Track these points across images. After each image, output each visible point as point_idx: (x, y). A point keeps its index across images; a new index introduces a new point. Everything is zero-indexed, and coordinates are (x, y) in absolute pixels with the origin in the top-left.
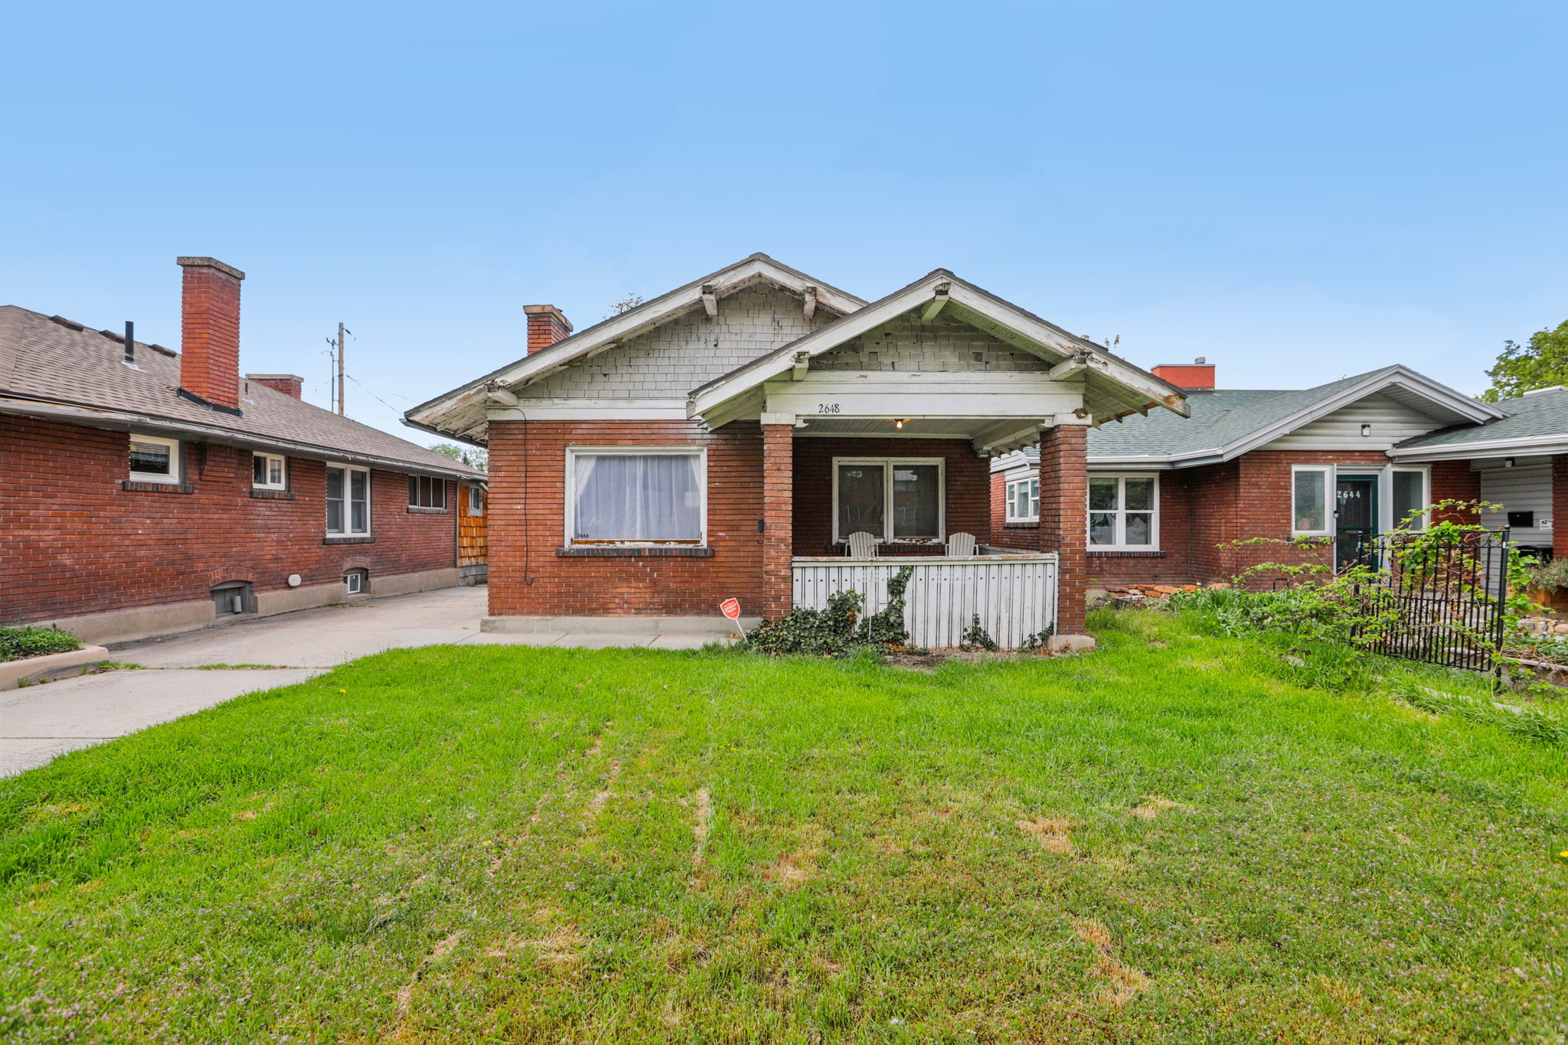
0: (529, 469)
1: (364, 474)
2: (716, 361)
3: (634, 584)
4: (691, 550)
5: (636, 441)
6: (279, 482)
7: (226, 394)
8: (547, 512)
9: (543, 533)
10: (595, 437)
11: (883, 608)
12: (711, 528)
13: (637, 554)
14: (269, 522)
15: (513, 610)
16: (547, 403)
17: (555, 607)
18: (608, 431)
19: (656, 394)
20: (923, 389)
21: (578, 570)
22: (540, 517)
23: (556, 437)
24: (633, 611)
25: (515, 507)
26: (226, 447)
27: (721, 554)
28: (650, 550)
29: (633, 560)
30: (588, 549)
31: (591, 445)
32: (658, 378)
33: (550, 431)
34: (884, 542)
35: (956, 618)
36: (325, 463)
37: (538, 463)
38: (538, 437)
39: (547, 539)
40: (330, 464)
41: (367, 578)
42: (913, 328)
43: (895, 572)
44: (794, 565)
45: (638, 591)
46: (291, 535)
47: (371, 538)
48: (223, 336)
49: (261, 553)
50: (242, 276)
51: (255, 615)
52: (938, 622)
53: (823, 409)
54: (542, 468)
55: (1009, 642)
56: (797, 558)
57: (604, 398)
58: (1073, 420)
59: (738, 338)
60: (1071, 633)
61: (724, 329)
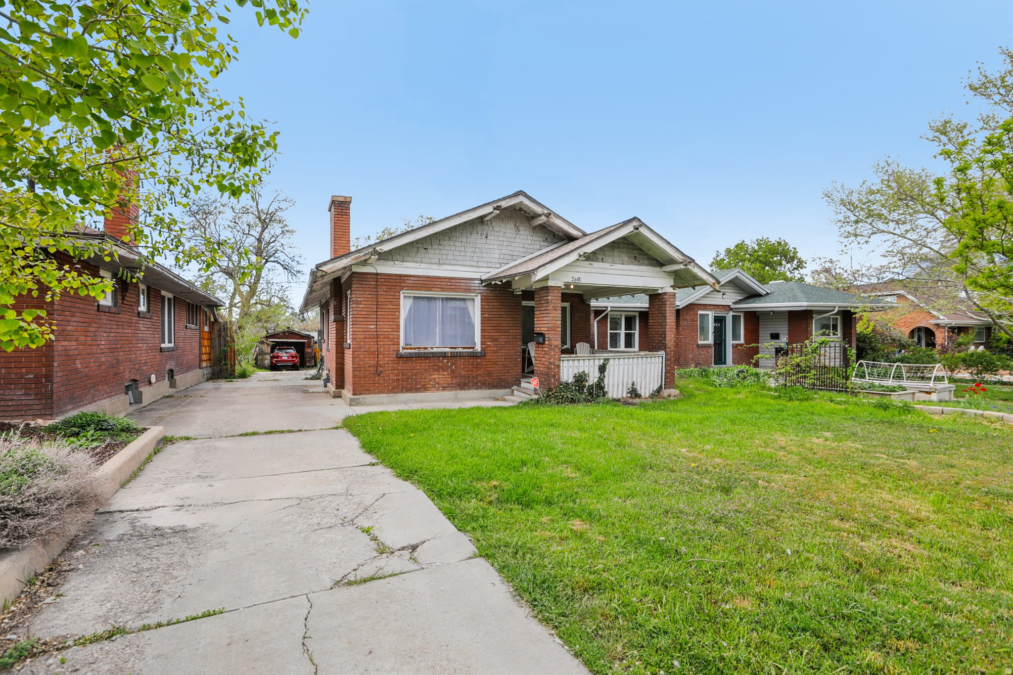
0: (379, 303)
1: (171, 300)
2: (487, 246)
3: (441, 373)
4: (470, 352)
5: (443, 289)
6: (144, 306)
8: (390, 330)
9: (388, 343)
10: (418, 285)
11: (596, 380)
12: (483, 340)
14: (143, 335)
15: (369, 391)
16: (390, 263)
17: (395, 388)
18: (427, 283)
19: (454, 262)
21: (408, 365)
22: (386, 333)
23: (396, 284)
24: (441, 389)
27: (489, 354)
28: (451, 353)
29: (441, 358)
30: (413, 353)
31: (417, 290)
32: (456, 253)
33: (391, 280)
35: (625, 383)
36: (160, 291)
37: (384, 300)
38: (385, 284)
39: (390, 346)
41: (172, 377)
43: (602, 362)
44: (561, 359)
45: (444, 376)
46: (150, 345)
47: (173, 348)
49: (140, 359)
51: (141, 405)
52: (618, 386)
53: (575, 280)
55: (645, 393)
56: (562, 356)
57: (425, 263)
58: (671, 290)
59: (498, 234)
60: (670, 388)
61: (491, 228)
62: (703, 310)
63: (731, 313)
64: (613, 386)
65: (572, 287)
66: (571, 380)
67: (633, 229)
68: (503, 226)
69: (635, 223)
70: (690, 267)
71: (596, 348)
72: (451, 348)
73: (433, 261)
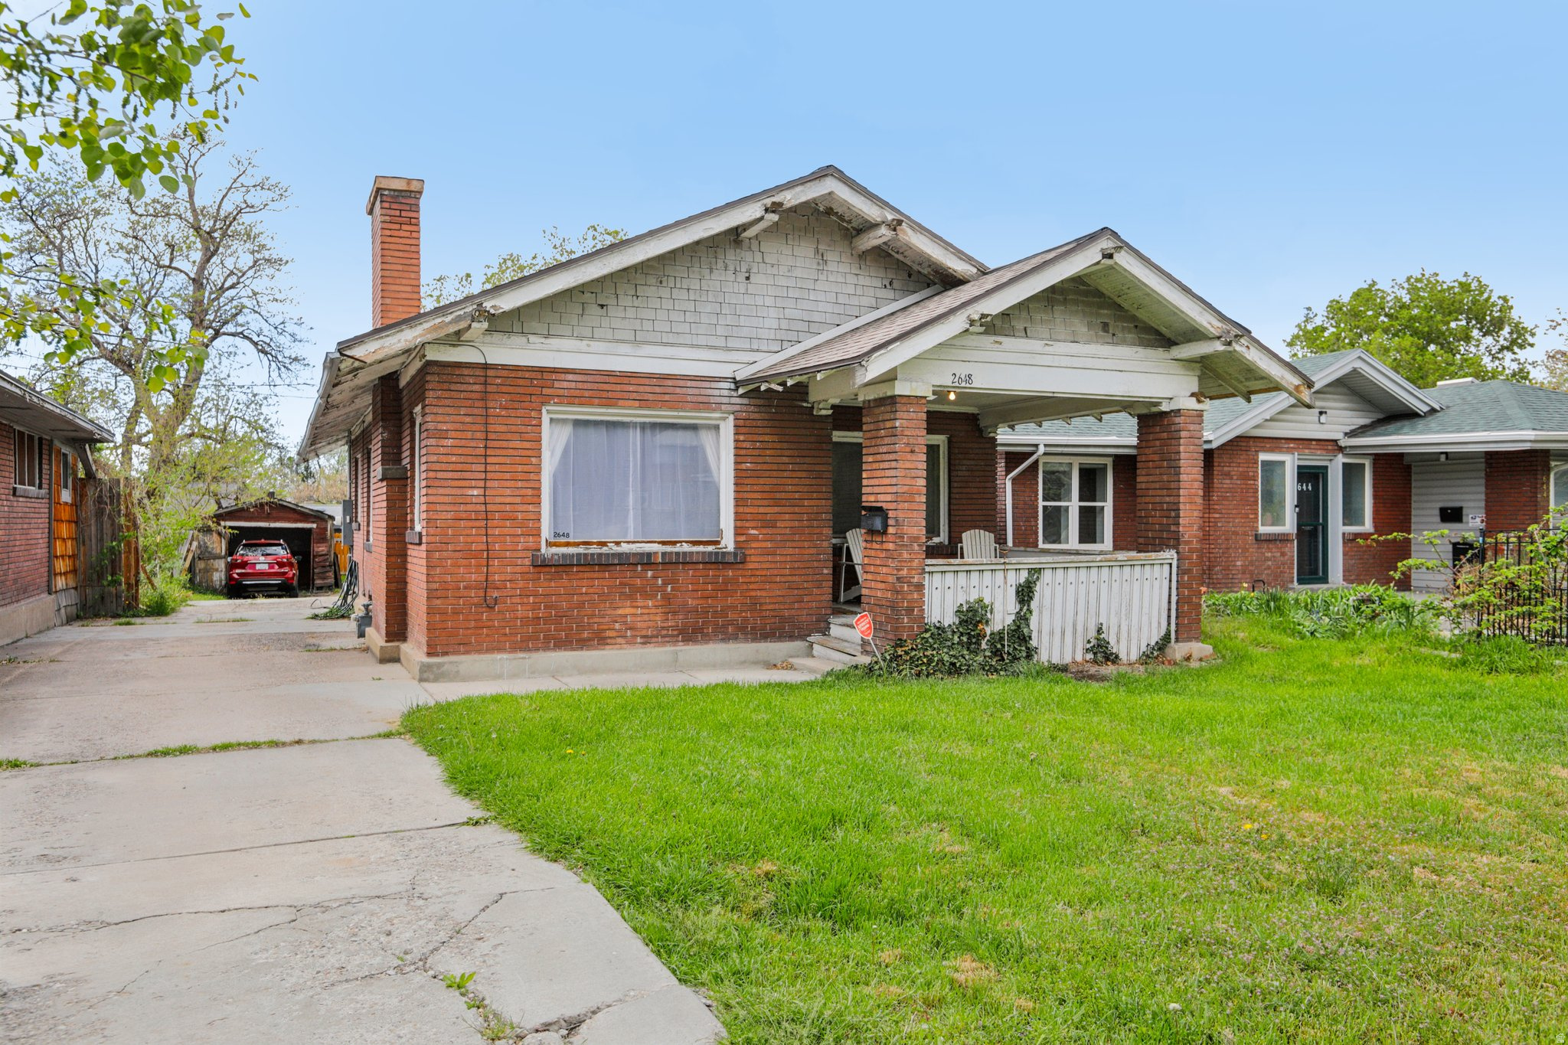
0: (491, 436)
2: (748, 300)
3: (640, 602)
4: (710, 553)
5: (644, 403)
8: (518, 500)
9: (512, 531)
10: (587, 394)
11: (1010, 620)
12: (739, 524)
13: (646, 561)
15: (465, 646)
16: (519, 340)
17: (529, 639)
18: (607, 387)
19: (671, 338)
21: (560, 585)
22: (508, 508)
23: (531, 390)
24: (639, 640)
25: (470, 492)
27: (753, 558)
28: (664, 554)
29: (639, 568)
30: (579, 555)
31: (581, 404)
32: (674, 316)
33: (521, 382)
35: (1080, 628)
37: (503, 428)
38: (504, 389)
39: (516, 539)
43: (1023, 576)
44: (925, 569)
45: (646, 611)
52: (1063, 633)
53: (956, 379)
54: (509, 436)
55: (1129, 653)
56: (929, 561)
57: (600, 340)
58: (1192, 404)
59: (774, 271)
60: (1189, 639)
61: (758, 257)
62: (1272, 450)
63: (1341, 459)
64: (1052, 633)
65: (952, 397)
66: (949, 619)
67: (1100, 257)
68: (787, 250)
69: (1106, 244)
70: (1238, 348)
71: (1010, 543)
72: (664, 543)
73: (619, 335)
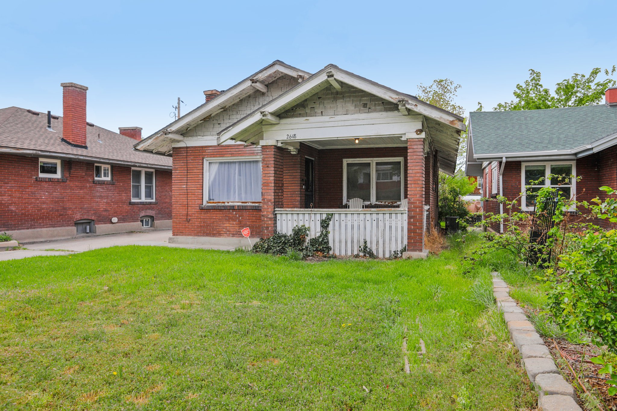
0: (189, 169)
1: (152, 172)
4: (256, 206)
5: (232, 155)
6: (108, 177)
7: (80, 140)
8: (195, 188)
9: (194, 198)
11: (318, 234)
13: (233, 208)
14: (102, 194)
15: (182, 233)
16: (195, 138)
17: (199, 232)
18: (221, 150)
20: (336, 124)
21: (208, 215)
22: (193, 191)
23: (199, 154)
24: (231, 235)
25: (183, 186)
26: (81, 162)
28: (238, 206)
29: (231, 211)
30: (212, 206)
31: (214, 157)
33: (197, 151)
34: (371, 204)
35: (355, 241)
36: (131, 168)
37: (192, 166)
38: (192, 154)
39: (195, 201)
40: (133, 168)
41: (153, 221)
42: (332, 93)
43: (324, 217)
44: (276, 212)
45: (233, 225)
46: (113, 200)
47: (155, 202)
48: (79, 115)
49: (98, 208)
50: (87, 89)
51: (95, 234)
52: (346, 242)
53: (289, 137)
54: (193, 169)
55: (384, 254)
58: (414, 136)
60: (414, 250)
66: (289, 232)
67: (326, 77)
70: (409, 106)
